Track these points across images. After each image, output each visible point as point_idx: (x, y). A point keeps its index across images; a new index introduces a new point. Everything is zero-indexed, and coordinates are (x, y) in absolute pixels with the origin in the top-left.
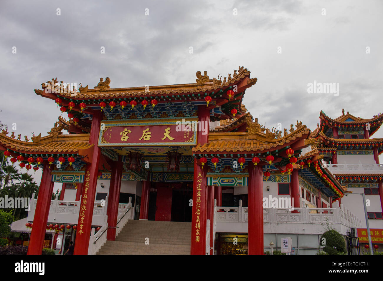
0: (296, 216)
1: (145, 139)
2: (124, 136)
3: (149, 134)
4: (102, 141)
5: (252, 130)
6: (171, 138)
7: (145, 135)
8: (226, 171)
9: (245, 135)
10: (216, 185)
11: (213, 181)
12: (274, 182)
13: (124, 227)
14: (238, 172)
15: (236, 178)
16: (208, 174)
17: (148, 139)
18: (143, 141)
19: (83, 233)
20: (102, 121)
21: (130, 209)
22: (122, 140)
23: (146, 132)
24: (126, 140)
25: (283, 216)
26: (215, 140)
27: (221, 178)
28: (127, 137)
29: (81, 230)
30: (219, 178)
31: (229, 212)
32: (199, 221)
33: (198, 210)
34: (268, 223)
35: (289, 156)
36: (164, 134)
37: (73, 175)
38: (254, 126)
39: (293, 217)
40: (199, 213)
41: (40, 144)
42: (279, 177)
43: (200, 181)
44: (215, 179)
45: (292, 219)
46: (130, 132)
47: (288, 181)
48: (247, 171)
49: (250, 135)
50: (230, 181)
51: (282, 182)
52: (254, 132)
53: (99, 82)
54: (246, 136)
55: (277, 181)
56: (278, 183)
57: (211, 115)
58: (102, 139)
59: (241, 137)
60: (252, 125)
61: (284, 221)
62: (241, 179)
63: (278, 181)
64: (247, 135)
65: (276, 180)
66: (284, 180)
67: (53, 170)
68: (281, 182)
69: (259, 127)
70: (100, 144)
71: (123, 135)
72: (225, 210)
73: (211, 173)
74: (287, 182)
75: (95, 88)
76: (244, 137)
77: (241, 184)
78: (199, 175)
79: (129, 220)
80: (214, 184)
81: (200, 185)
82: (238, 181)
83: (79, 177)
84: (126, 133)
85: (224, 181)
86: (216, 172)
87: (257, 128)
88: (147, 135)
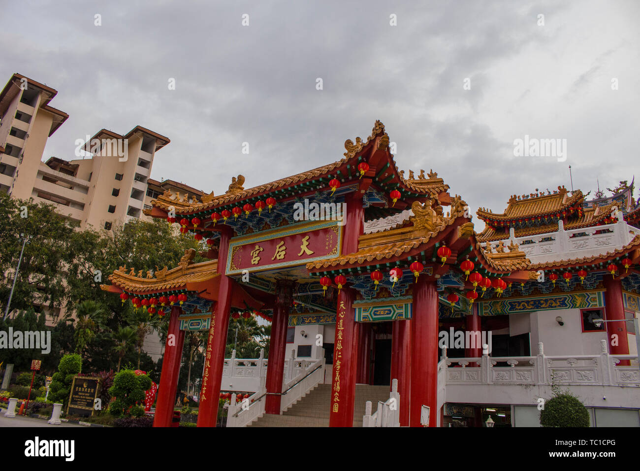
0: (588, 372)
1: (278, 258)
2: (256, 257)
3: (283, 250)
4: (232, 267)
5: (419, 221)
6: (309, 252)
7: (279, 252)
8: (382, 296)
9: (410, 232)
10: (367, 320)
11: (363, 314)
12: (572, 308)
13: (306, 394)
14: (397, 296)
15: (394, 306)
16: (355, 302)
17: (282, 257)
18: (276, 261)
19: (205, 399)
20: (232, 238)
21: (320, 367)
22: (253, 263)
23: (279, 248)
24: (256, 262)
25: (563, 373)
26: (368, 246)
27: (374, 307)
28: (258, 258)
29: (203, 395)
30: (371, 309)
31: (466, 366)
32: (338, 379)
33: (338, 361)
34: (534, 385)
35: (442, 260)
36: (302, 247)
37: (200, 320)
38: (421, 214)
39: (583, 373)
40: (339, 367)
41: (165, 281)
42: (580, 299)
43: (342, 315)
44: (365, 310)
45: (581, 378)
46: (262, 250)
47: (600, 304)
48: (411, 293)
49: (417, 230)
50: (386, 312)
51: (588, 306)
52: (421, 225)
53: (231, 183)
54: (412, 233)
55: (578, 305)
56: (581, 310)
57: (364, 207)
58: (232, 264)
59: (403, 237)
60: (419, 213)
61: (563, 381)
62: (401, 307)
63: (580, 306)
64: (412, 231)
65: (576, 305)
66: (592, 304)
67: (182, 314)
68: (586, 308)
69: (429, 215)
70: (229, 271)
71: (255, 255)
72: (460, 364)
73: (359, 301)
74: (598, 306)
75: (227, 192)
76: (408, 236)
77: (402, 315)
78: (342, 305)
79: (319, 384)
80: (363, 318)
81: (341, 321)
82: (398, 311)
83: (206, 321)
84: (257, 252)
85: (378, 313)
86: (367, 299)
87: (426, 217)
88: (280, 252)
